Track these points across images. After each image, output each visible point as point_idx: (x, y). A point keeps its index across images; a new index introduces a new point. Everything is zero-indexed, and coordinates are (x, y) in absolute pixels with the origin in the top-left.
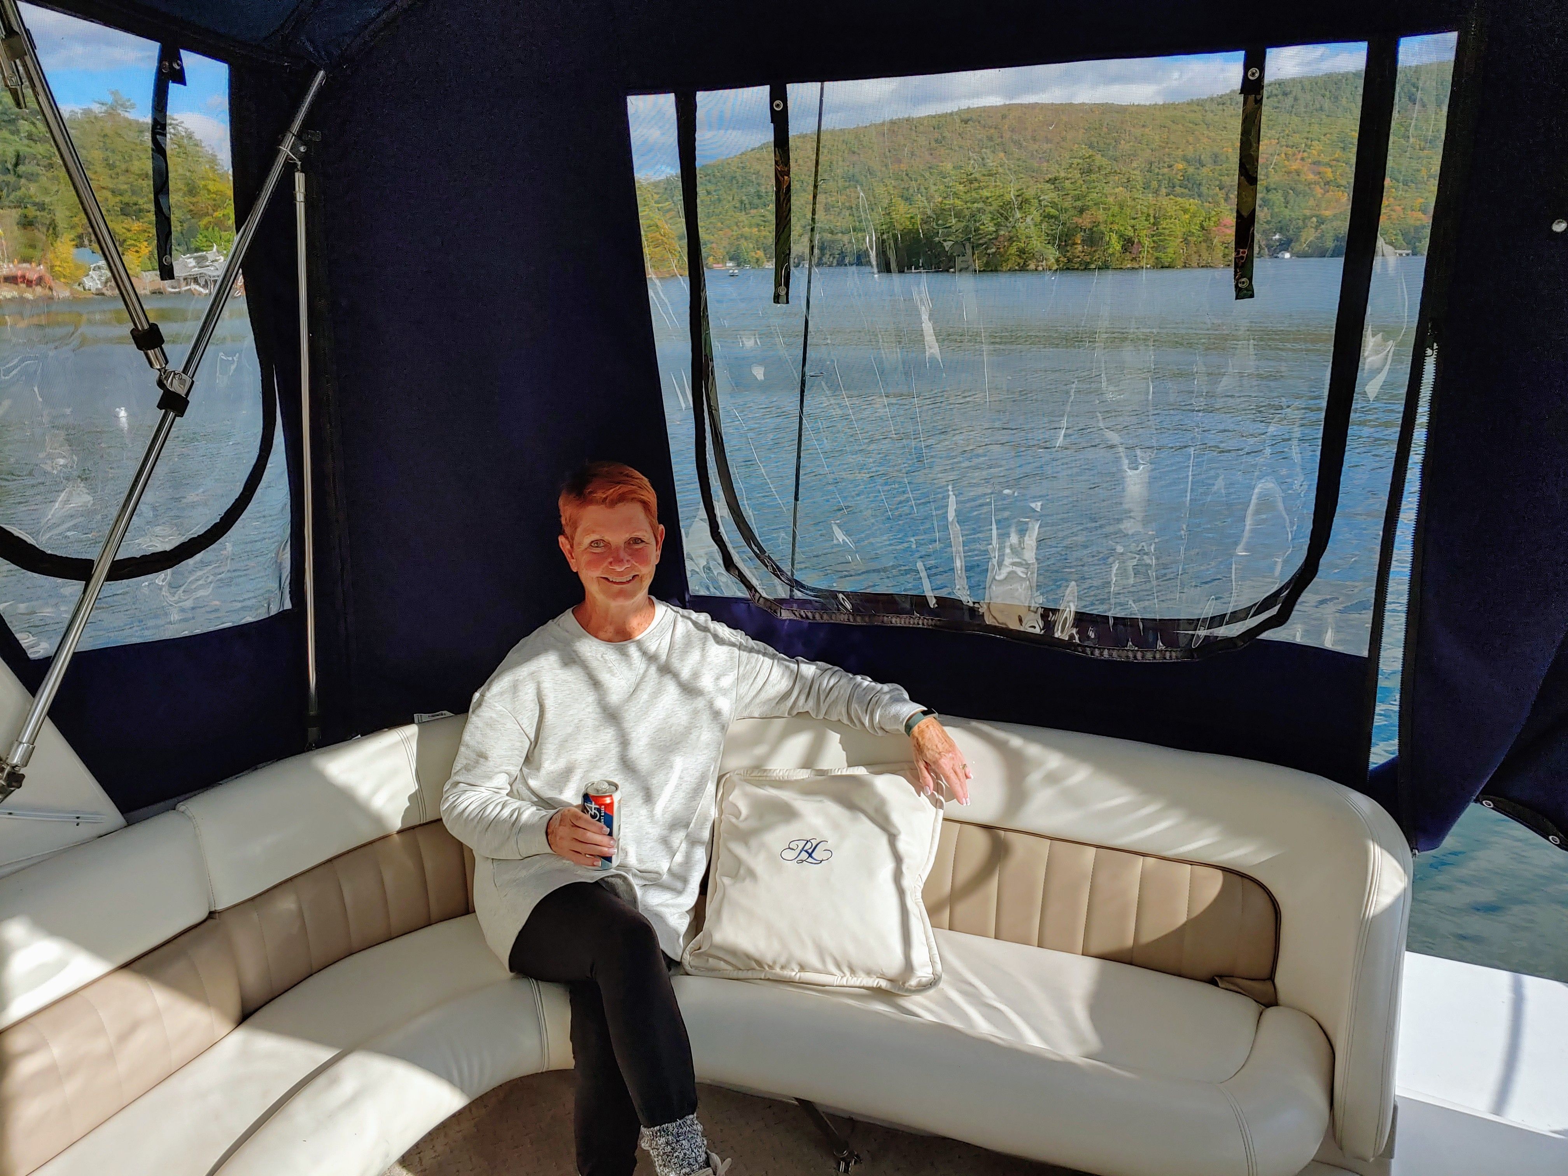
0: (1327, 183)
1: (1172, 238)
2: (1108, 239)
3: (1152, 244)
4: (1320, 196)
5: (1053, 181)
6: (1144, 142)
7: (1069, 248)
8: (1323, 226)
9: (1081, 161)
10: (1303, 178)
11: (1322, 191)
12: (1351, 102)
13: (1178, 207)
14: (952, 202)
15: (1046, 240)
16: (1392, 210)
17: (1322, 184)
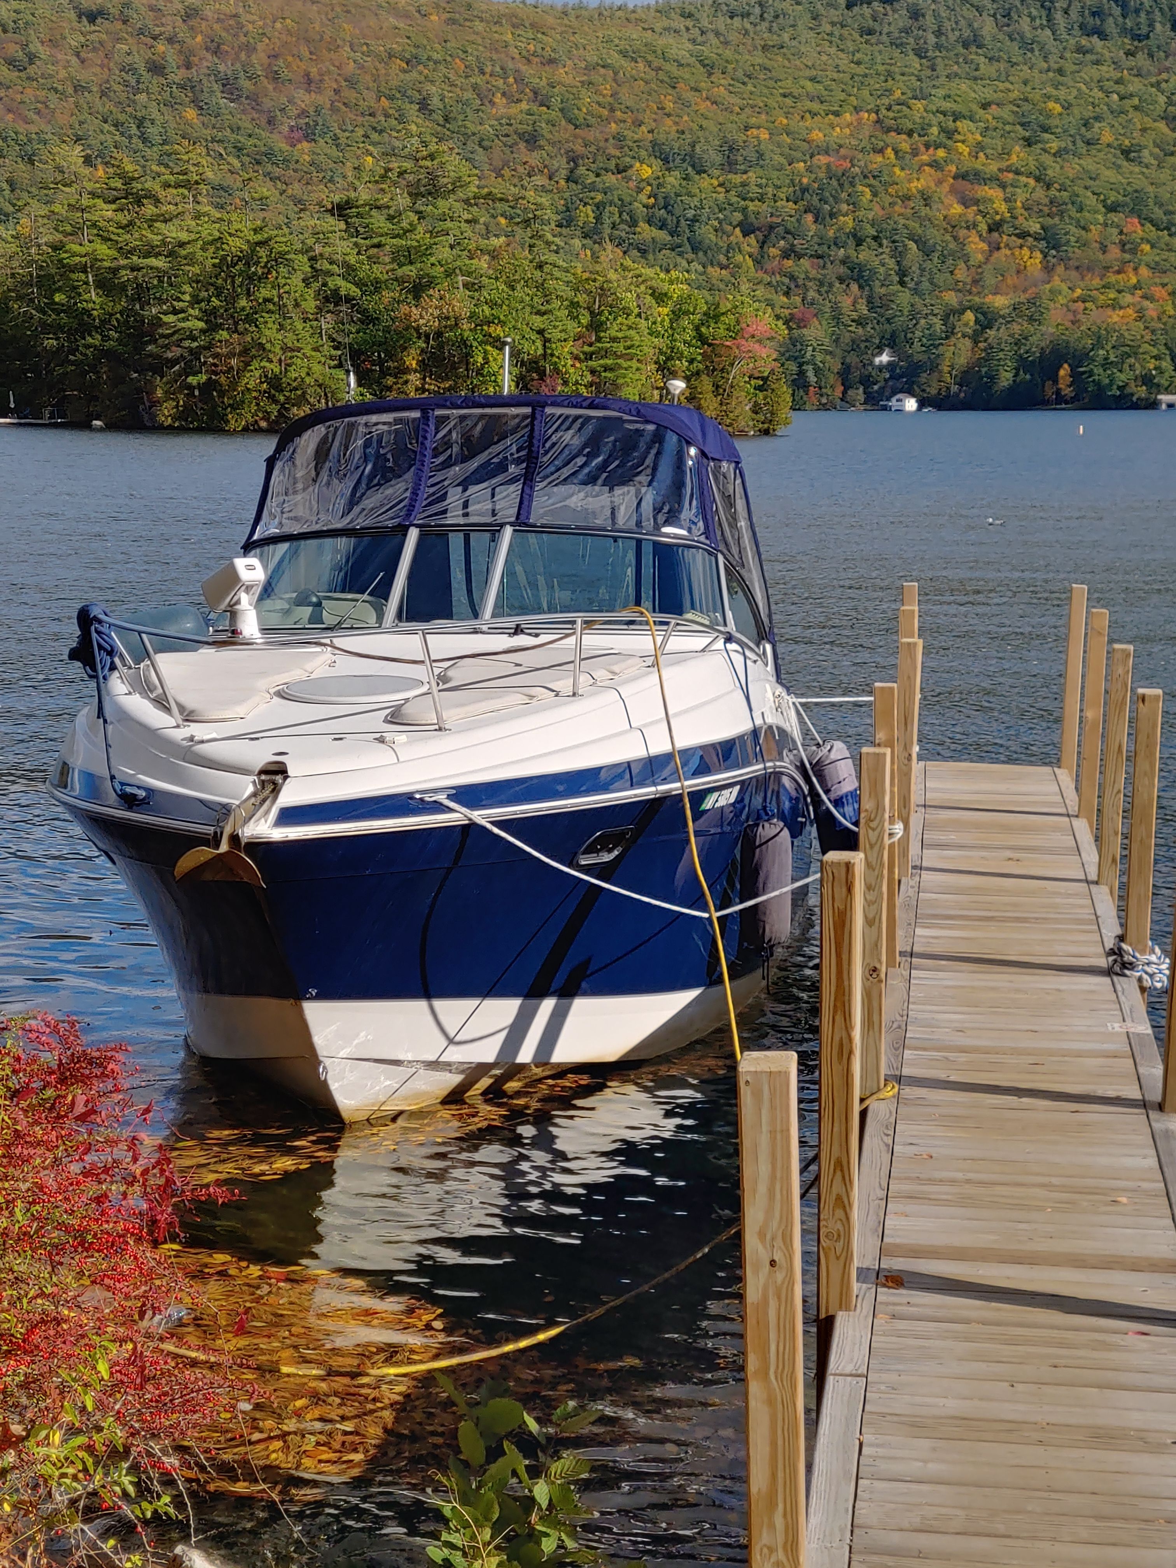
0: (995, 227)
1: (634, 364)
2: (480, 360)
3: (589, 378)
4: (980, 257)
5: (341, 210)
6: (555, 102)
7: (390, 381)
8: (991, 333)
9: (408, 165)
10: (937, 213)
11: (984, 246)
12: (1042, 27)
13: (643, 287)
14: (88, 248)
15: (331, 358)
16: (1145, 297)
17: (983, 227)
